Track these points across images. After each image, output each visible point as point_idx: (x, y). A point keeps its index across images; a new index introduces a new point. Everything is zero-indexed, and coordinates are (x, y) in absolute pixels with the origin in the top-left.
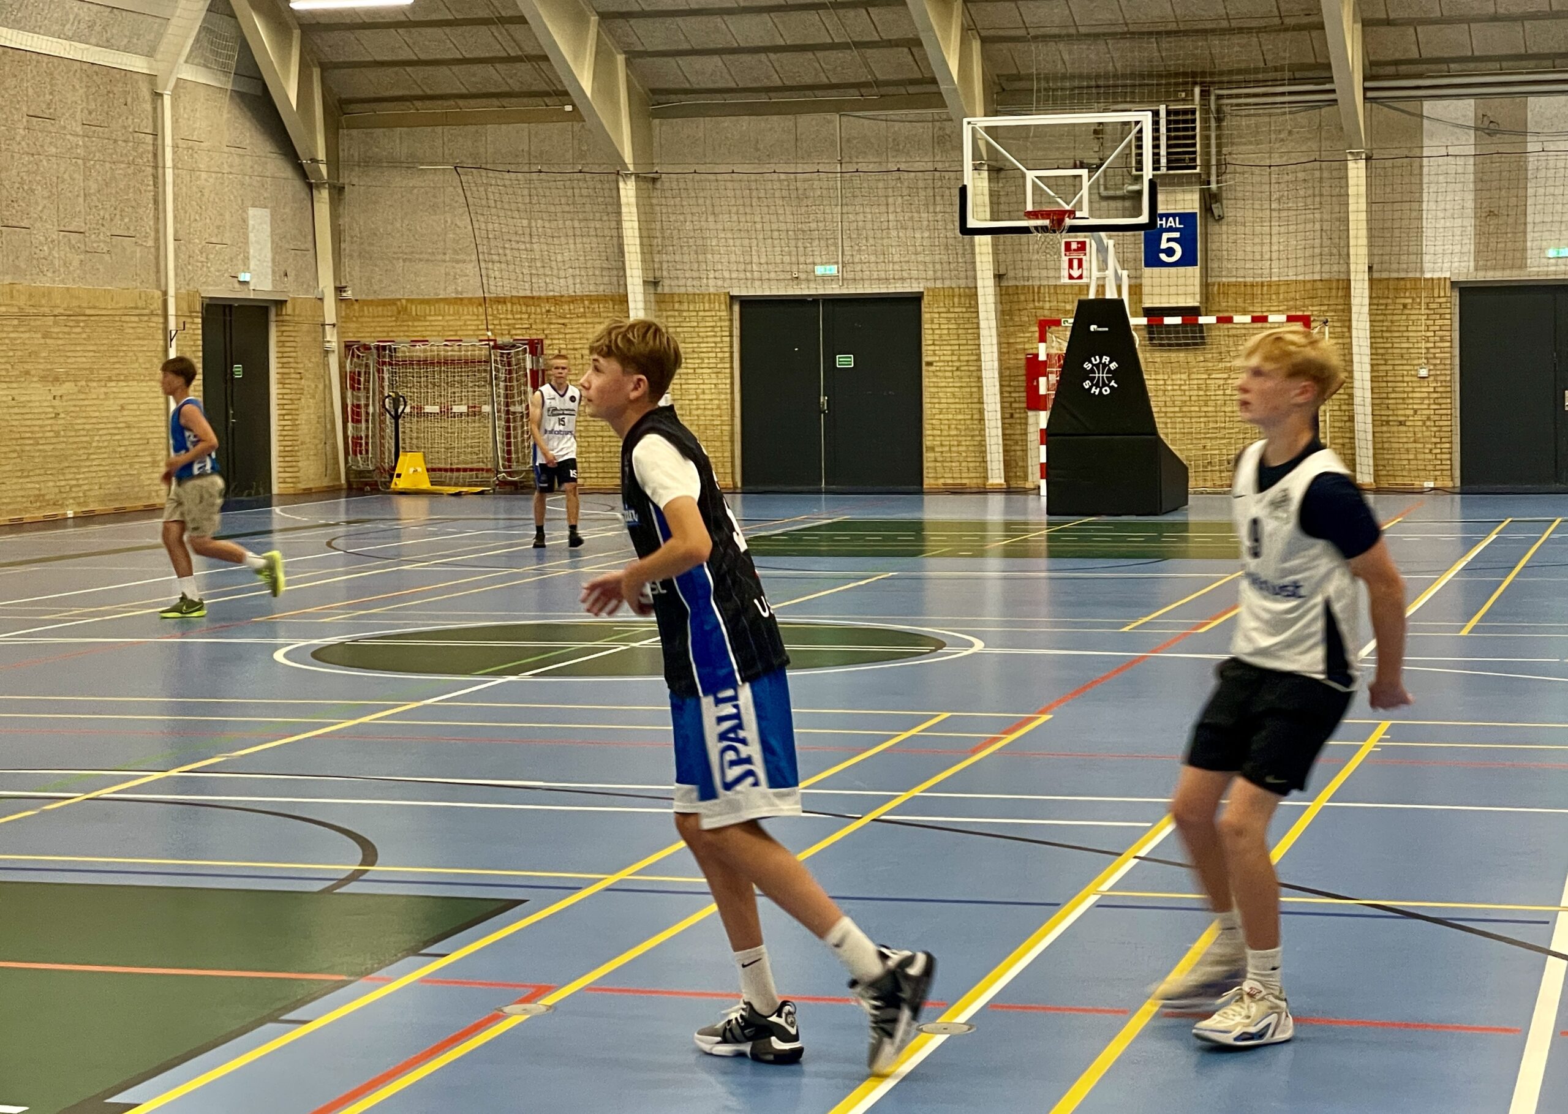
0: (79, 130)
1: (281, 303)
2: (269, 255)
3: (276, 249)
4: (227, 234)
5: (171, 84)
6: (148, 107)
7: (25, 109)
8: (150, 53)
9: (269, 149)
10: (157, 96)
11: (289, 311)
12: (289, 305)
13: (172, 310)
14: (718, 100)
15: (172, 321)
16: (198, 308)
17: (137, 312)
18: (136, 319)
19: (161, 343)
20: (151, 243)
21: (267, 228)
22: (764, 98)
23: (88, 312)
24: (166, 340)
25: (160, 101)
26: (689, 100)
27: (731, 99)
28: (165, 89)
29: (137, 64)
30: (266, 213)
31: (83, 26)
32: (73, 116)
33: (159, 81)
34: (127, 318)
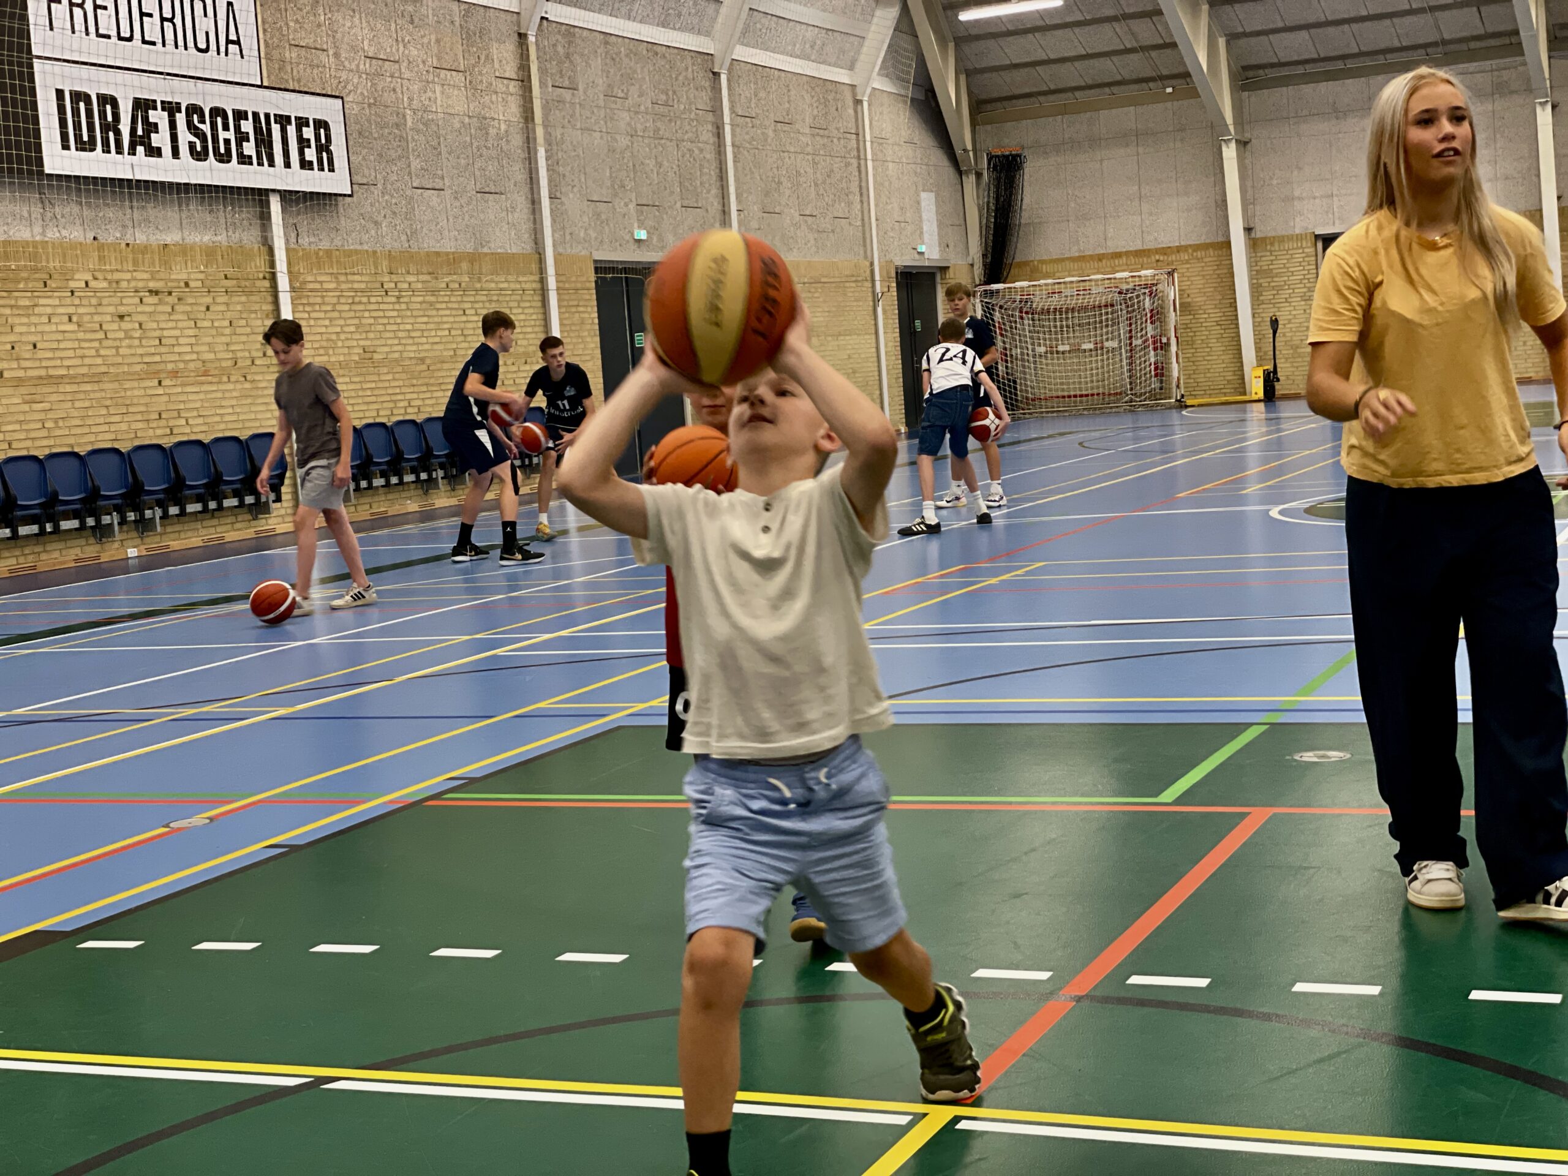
0: (807, 130)
1: (944, 269)
2: (936, 230)
3: (940, 225)
4: (908, 215)
5: (869, 90)
6: (851, 111)
7: (772, 115)
8: (851, 68)
9: (932, 144)
10: (858, 102)
11: (952, 276)
12: (951, 270)
13: (877, 277)
14: (1300, 70)
15: (878, 284)
16: (893, 275)
17: (854, 279)
18: (853, 285)
19: (871, 303)
20: (859, 223)
21: (933, 208)
22: (1340, 65)
23: (823, 280)
24: (874, 301)
25: (859, 107)
26: (1272, 73)
27: (1310, 69)
28: (863, 96)
29: (842, 76)
30: (932, 195)
31: (807, 46)
32: (803, 120)
33: (859, 90)
34: (847, 284)
